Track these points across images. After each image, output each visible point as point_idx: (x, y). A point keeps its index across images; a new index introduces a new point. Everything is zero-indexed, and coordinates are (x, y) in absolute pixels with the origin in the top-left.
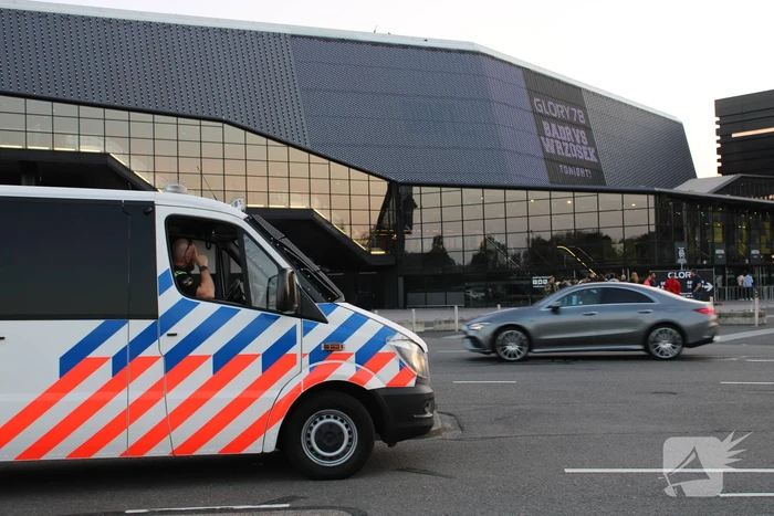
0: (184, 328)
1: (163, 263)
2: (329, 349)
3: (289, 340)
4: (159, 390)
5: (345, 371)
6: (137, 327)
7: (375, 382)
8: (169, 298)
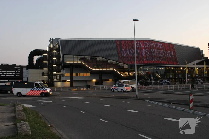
0: (35, 89)
1: (35, 86)
2: (43, 90)
3: (41, 90)
4: (34, 92)
5: (44, 91)
6: (33, 89)
7: (45, 92)
8: (35, 87)
